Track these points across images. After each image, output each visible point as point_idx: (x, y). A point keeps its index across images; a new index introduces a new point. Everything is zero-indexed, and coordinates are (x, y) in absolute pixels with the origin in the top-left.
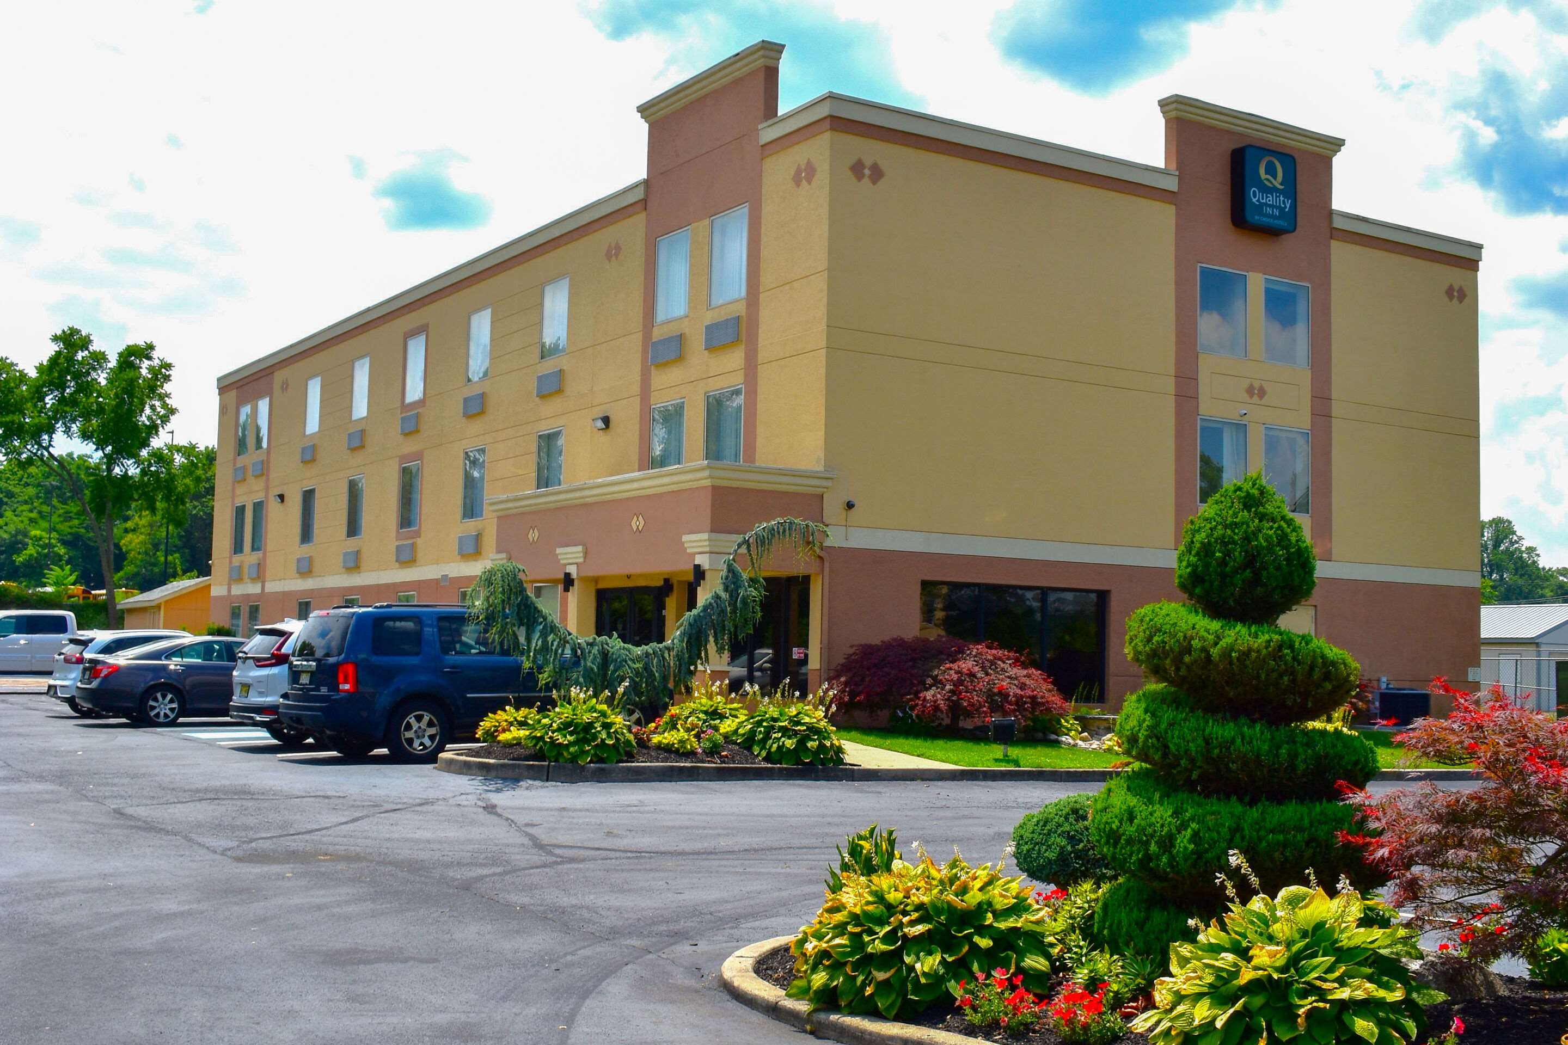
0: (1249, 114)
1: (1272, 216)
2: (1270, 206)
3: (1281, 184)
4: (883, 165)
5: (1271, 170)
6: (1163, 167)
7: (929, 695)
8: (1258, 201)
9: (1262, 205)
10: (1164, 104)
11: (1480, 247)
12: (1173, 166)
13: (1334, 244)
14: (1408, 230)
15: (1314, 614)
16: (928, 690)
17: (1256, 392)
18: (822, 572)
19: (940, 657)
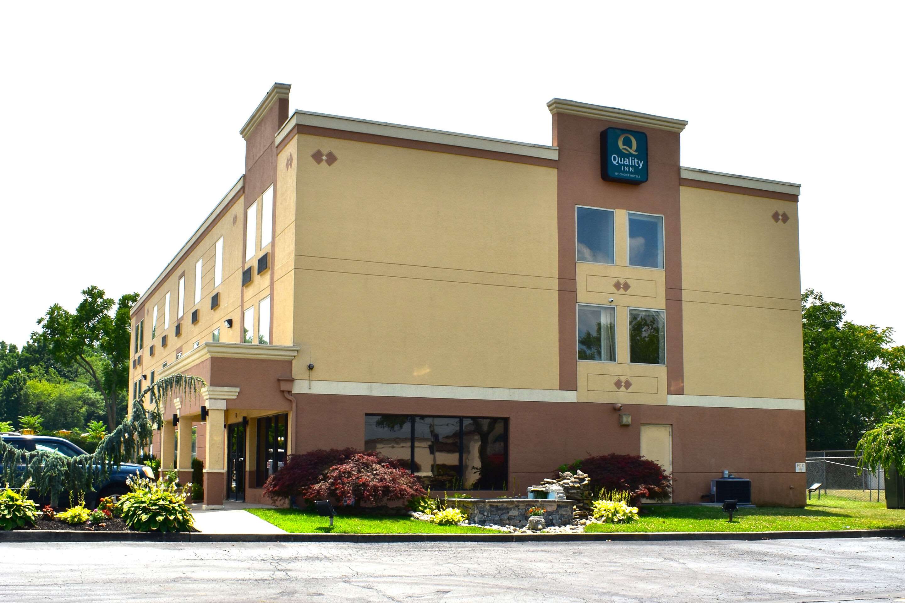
0: (612, 108)
1: (630, 172)
2: (627, 166)
3: (635, 151)
4: (336, 153)
5: (627, 143)
6: (551, 145)
7: (317, 486)
8: (618, 163)
9: (620, 165)
10: (549, 105)
11: (799, 186)
12: (556, 144)
13: (682, 188)
14: (740, 177)
15: (671, 430)
16: (318, 483)
17: (622, 286)
18: (291, 409)
19: (334, 462)
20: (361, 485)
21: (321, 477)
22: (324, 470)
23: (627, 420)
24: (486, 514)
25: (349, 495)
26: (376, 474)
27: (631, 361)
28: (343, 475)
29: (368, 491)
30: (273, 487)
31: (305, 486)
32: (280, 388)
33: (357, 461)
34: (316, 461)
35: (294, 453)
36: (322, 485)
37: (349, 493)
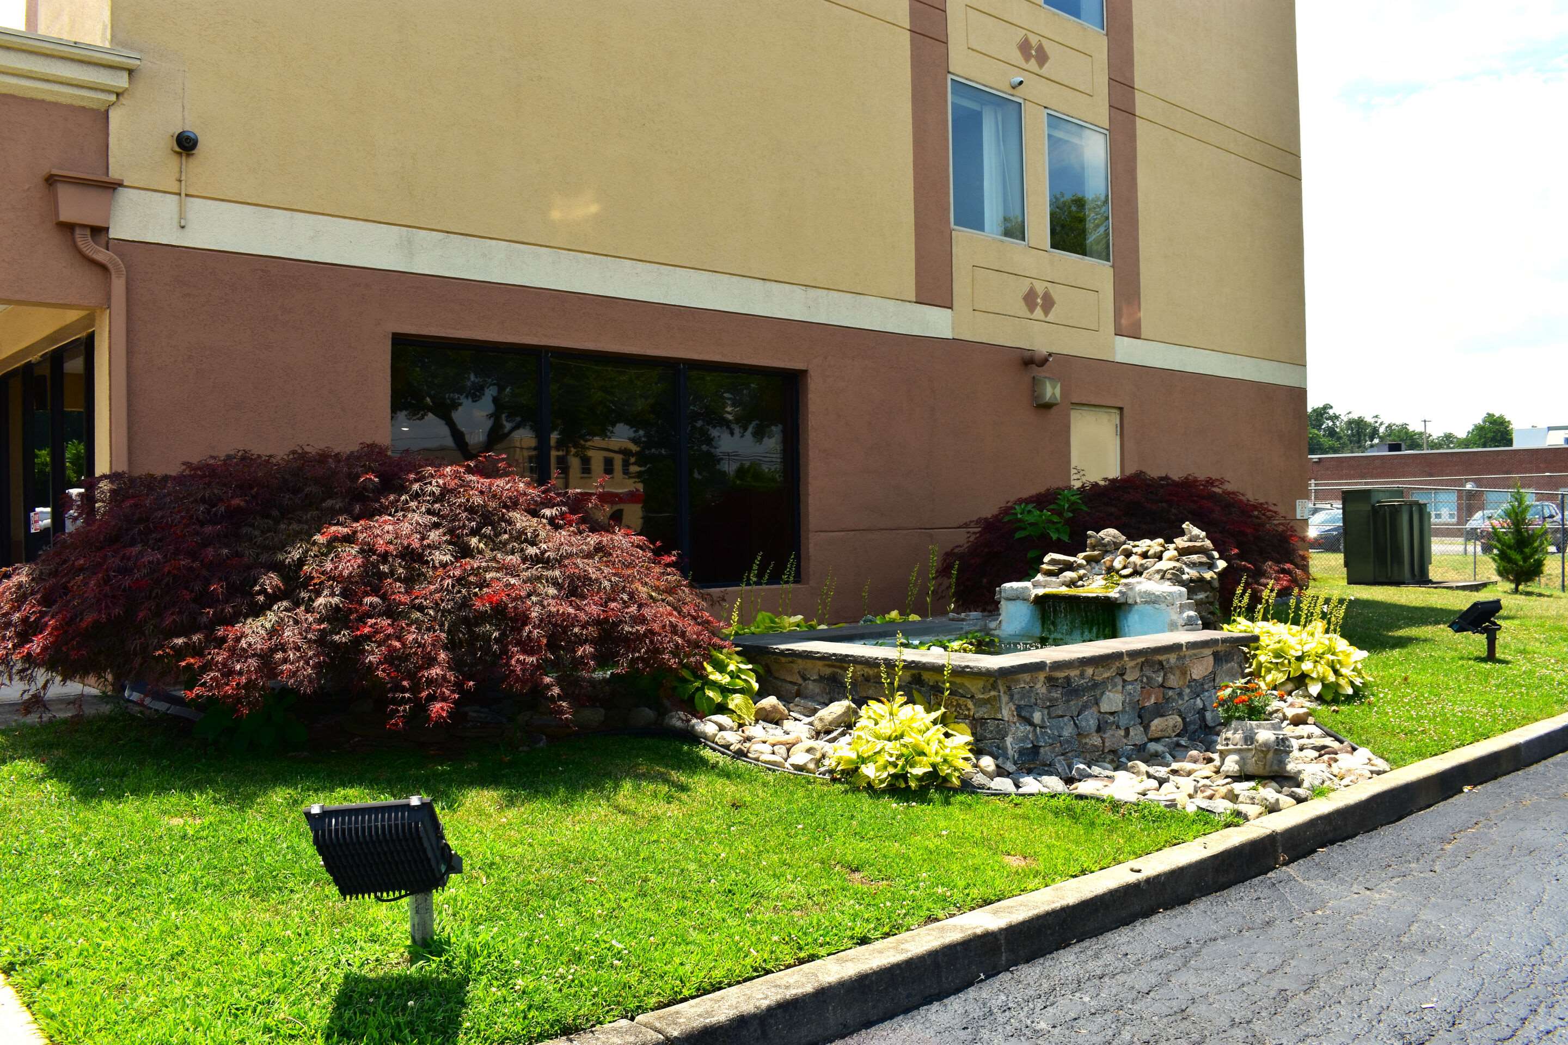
15: (1118, 422)
16: (258, 611)
17: (1034, 53)
18: (107, 303)
19: (329, 503)
20: (482, 617)
21: (271, 581)
22: (283, 547)
23: (1051, 391)
24: (1037, 717)
25: (436, 671)
26: (539, 560)
27: (1053, 246)
28: (385, 568)
29: (528, 647)
30: (18, 634)
31: (186, 632)
32: (57, 214)
33: (440, 499)
34: (236, 502)
35: (122, 467)
36: (280, 623)
37: (431, 661)
